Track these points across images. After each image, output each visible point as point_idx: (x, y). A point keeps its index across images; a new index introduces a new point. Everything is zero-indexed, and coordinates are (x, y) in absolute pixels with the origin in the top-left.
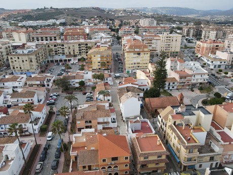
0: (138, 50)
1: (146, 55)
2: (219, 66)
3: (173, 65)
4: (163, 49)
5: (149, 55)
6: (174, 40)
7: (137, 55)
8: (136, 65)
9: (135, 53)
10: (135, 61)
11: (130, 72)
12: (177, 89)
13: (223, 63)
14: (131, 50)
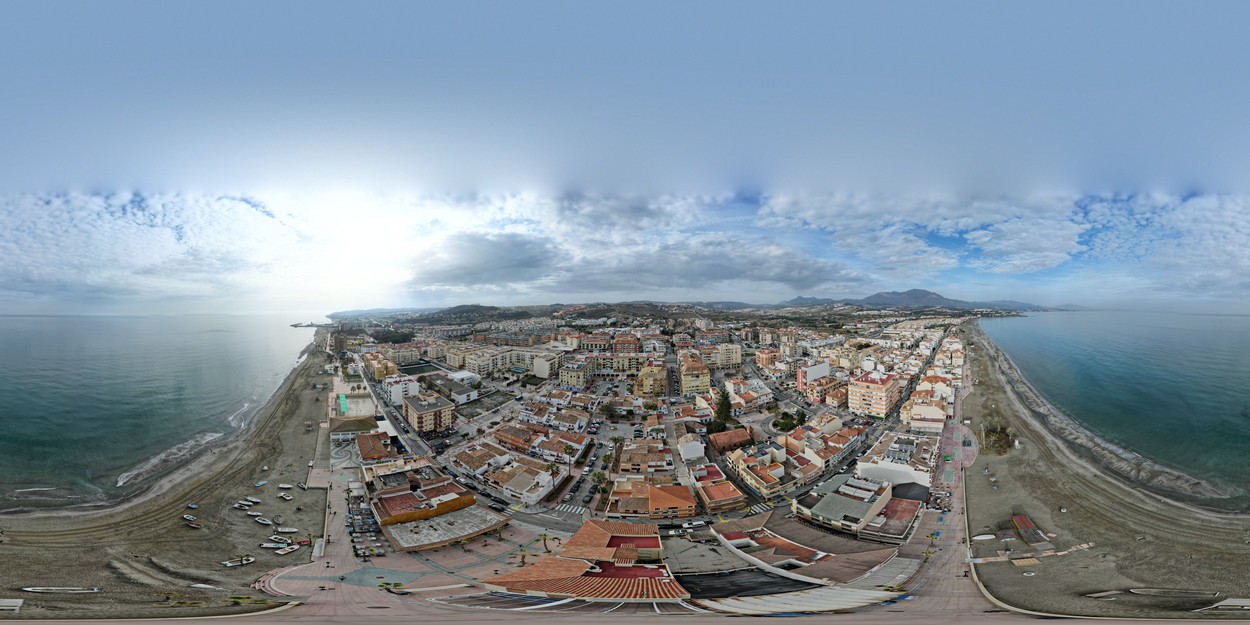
13: (783, 374)
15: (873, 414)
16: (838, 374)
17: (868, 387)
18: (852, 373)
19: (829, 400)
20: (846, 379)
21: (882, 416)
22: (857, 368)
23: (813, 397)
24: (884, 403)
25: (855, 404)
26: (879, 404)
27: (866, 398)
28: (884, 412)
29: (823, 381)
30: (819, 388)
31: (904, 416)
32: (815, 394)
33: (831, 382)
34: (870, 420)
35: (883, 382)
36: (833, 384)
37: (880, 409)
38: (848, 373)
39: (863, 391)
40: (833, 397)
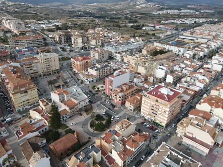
0: (24, 89)
1: (33, 91)
2: (92, 81)
3: (61, 98)
4: (44, 70)
5: (36, 90)
6: (53, 60)
7: (24, 94)
8: (26, 102)
9: (21, 92)
10: (24, 99)
11: (21, 110)
12: (70, 117)
13: (94, 78)
14: (16, 91)
15: (157, 121)
16: (135, 80)
17: (157, 101)
18: (146, 80)
19: (127, 104)
20: (141, 84)
21: (164, 125)
22: (151, 76)
23: (117, 100)
24: (167, 116)
25: (145, 111)
26: (163, 115)
27: (154, 108)
28: (166, 122)
29: (124, 88)
30: (121, 94)
31: (180, 131)
32: (118, 99)
33: (130, 88)
34: (155, 126)
35: (170, 98)
36: (131, 90)
37: (163, 119)
38: (143, 79)
39: (153, 103)
40: (131, 103)
